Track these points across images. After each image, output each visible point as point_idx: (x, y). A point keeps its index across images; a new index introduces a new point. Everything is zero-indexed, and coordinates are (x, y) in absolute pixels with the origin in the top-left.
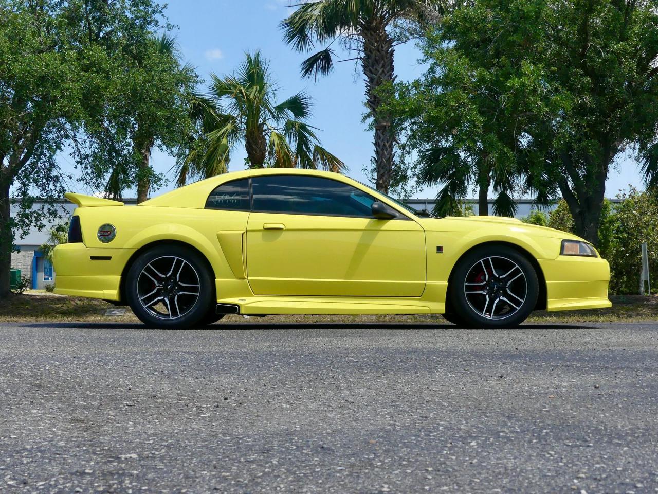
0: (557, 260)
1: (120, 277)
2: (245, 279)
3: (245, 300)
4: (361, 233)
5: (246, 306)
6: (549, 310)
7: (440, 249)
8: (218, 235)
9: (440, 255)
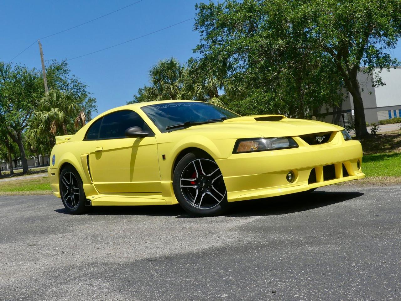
0: (228, 159)
1: (59, 184)
2: (93, 184)
3: (94, 197)
4: (131, 149)
5: (94, 201)
6: (228, 202)
7: (164, 157)
8: (81, 158)
9: (164, 161)
